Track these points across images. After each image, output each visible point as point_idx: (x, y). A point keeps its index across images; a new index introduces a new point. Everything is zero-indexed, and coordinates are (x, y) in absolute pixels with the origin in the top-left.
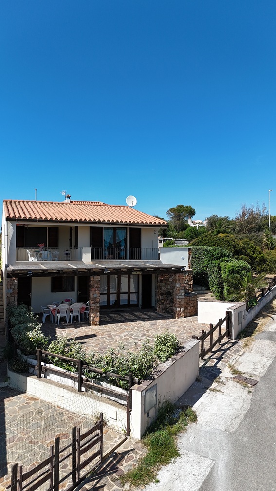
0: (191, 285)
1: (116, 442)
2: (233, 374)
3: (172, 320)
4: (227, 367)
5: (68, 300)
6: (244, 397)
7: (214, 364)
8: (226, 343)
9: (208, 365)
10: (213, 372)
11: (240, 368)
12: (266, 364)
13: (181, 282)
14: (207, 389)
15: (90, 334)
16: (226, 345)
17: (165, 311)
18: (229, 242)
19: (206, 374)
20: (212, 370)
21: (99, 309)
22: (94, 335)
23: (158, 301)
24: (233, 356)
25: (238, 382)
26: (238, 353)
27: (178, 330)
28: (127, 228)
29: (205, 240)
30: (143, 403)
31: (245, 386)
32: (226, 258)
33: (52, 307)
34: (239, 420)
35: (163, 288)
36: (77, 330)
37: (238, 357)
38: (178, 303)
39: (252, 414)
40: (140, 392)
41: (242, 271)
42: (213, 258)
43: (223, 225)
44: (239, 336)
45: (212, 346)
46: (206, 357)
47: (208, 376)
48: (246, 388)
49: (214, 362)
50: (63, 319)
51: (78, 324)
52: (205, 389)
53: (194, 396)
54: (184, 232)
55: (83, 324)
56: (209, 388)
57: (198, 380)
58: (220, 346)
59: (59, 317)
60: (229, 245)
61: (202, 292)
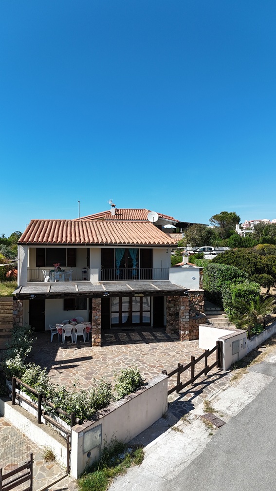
0: (202, 306)
1: (55, 478)
2: (205, 411)
3: (176, 343)
4: (202, 403)
5: (75, 320)
6: (202, 440)
7: (189, 399)
8: (215, 374)
9: (182, 400)
10: (184, 408)
11: (215, 406)
12: (245, 403)
13: (185, 304)
14: (169, 426)
15: (88, 356)
16: (212, 378)
17: (174, 332)
18: (249, 260)
19: (176, 410)
20: (184, 406)
21: (100, 330)
22: (91, 358)
23: (168, 321)
24: (214, 390)
25: (204, 422)
26: (221, 387)
27: (174, 356)
28: (138, 249)
29: (225, 257)
30: (81, 443)
31: (209, 427)
32: (240, 279)
33: (59, 326)
34: (182, 467)
35: (172, 309)
36: (77, 350)
37: (220, 391)
38: (182, 325)
39: (200, 461)
40: (77, 434)
41: (249, 295)
42: (225, 278)
43: (270, 232)
44: (231, 368)
45: (194, 378)
46: (184, 390)
47: (177, 412)
48: (210, 430)
49: (190, 396)
50: (68, 339)
51: (82, 345)
52: (167, 427)
53: (153, 435)
54: (227, 240)
55: (87, 344)
56: (172, 426)
57: (164, 416)
58: (206, 378)
59: (64, 336)
60: (249, 263)
61: (215, 312)
